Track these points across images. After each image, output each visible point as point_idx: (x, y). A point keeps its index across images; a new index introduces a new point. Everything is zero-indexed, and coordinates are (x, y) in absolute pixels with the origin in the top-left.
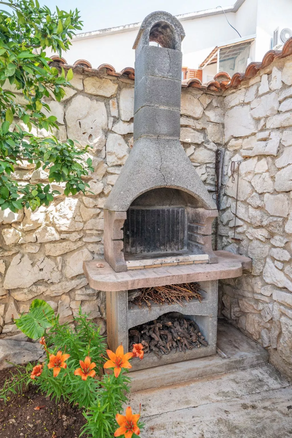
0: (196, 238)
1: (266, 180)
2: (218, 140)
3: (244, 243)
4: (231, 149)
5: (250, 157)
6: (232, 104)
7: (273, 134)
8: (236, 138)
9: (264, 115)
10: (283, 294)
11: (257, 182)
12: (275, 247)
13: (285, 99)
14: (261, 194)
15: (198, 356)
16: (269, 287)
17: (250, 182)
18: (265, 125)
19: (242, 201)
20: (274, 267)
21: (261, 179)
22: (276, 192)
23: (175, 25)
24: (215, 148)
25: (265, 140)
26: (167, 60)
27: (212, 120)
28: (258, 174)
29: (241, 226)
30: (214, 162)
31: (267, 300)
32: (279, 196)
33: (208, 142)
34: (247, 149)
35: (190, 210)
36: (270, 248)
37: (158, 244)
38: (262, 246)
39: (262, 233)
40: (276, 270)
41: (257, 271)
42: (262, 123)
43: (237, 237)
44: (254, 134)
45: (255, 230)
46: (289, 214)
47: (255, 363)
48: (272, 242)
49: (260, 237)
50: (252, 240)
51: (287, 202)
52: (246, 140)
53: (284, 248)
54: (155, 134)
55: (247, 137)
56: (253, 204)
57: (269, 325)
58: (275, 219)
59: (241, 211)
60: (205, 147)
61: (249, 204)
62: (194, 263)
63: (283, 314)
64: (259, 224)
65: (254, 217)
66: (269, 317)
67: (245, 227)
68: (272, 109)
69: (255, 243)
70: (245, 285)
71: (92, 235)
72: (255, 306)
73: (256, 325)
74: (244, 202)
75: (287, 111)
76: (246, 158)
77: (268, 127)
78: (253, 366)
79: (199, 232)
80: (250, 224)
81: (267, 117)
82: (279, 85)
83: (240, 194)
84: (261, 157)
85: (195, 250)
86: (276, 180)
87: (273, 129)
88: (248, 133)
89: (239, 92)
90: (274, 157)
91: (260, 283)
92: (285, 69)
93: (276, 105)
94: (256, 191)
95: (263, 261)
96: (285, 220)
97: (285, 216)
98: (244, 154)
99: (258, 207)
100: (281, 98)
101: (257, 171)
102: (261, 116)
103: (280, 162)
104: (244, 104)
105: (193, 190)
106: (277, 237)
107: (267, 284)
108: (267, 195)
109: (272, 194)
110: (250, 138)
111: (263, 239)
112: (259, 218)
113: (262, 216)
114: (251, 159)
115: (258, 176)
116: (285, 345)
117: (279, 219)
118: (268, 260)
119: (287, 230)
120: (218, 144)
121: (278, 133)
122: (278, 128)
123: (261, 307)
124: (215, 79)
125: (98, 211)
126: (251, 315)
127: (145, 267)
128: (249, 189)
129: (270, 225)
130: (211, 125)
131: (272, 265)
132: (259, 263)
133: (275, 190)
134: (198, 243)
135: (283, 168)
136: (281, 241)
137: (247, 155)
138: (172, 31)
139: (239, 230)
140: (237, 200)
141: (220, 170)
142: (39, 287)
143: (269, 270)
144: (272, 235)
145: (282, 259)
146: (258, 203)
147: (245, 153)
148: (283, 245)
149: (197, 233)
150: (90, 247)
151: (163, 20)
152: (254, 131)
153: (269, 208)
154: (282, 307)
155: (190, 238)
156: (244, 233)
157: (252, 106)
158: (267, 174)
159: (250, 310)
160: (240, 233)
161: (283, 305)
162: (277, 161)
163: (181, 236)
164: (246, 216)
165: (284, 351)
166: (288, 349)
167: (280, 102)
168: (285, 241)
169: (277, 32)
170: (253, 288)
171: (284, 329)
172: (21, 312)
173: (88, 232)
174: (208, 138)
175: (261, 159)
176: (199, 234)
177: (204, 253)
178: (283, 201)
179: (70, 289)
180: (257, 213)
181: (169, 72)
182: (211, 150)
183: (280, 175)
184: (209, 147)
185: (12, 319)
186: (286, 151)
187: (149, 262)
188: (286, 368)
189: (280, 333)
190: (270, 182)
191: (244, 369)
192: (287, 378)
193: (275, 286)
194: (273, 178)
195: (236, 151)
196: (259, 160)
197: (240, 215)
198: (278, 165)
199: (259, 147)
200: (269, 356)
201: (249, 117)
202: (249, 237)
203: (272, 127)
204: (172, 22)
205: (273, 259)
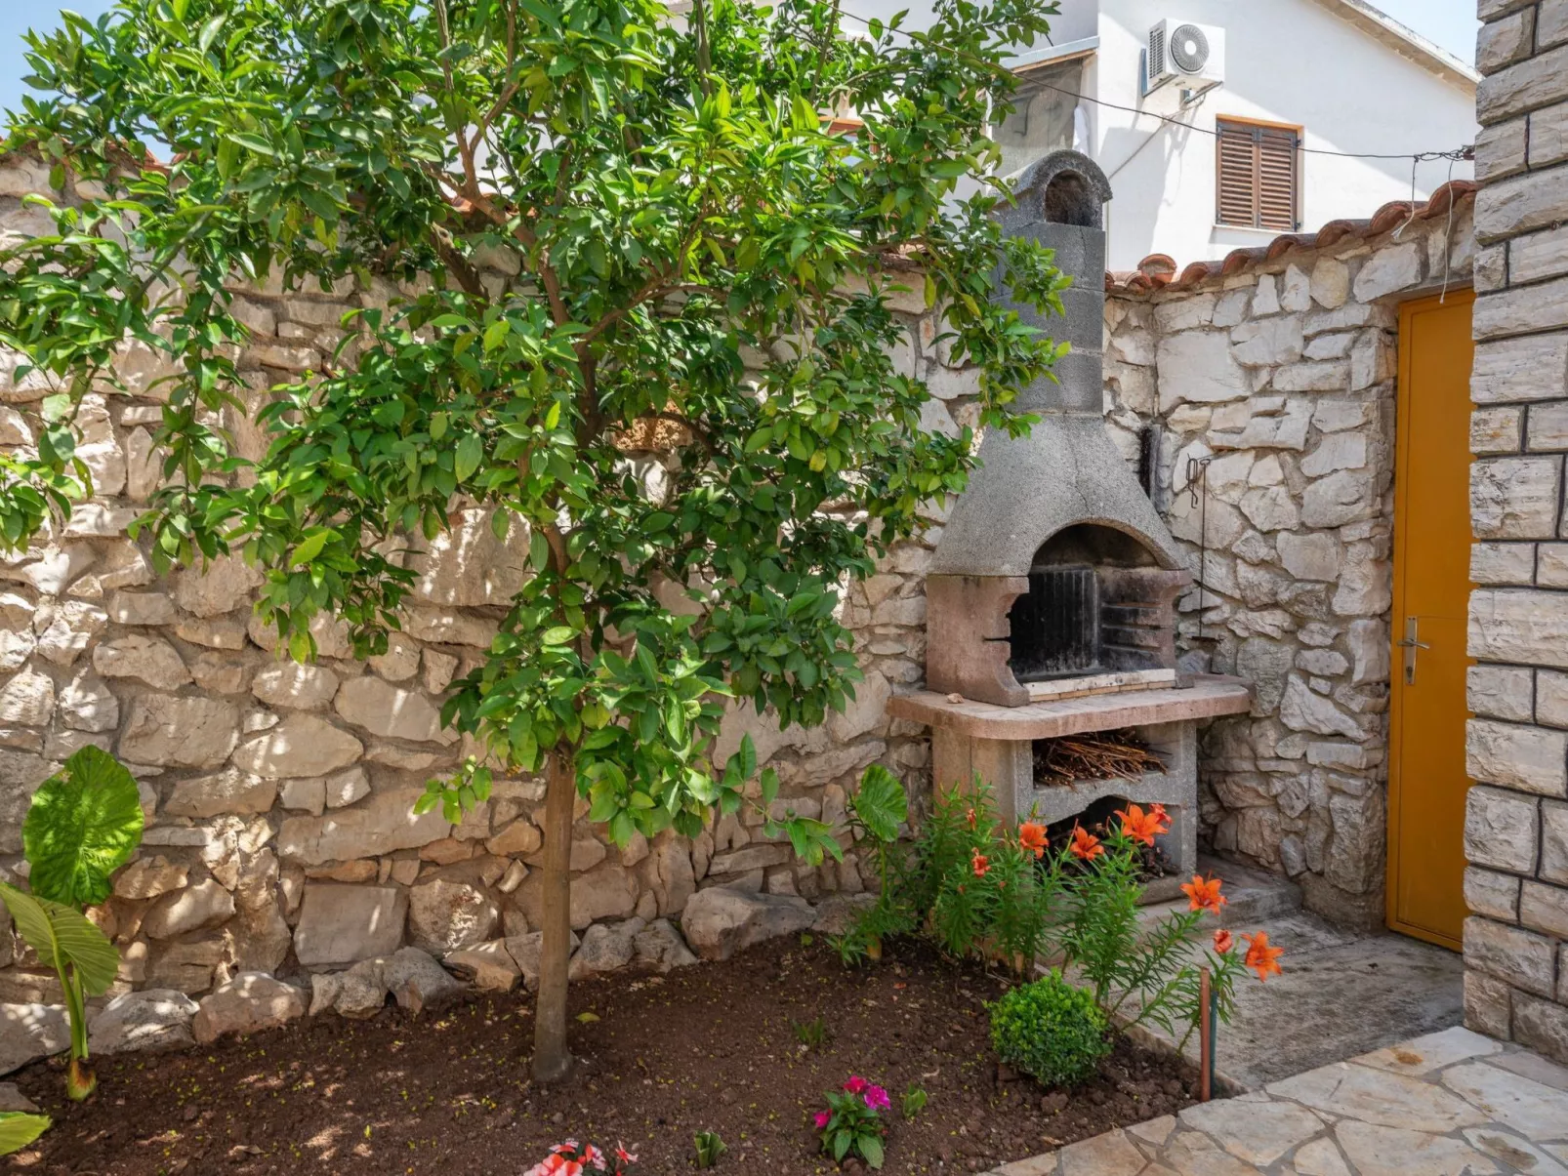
0: (1131, 635)
1: (1279, 501)
2: (1143, 404)
3: (1226, 646)
4: (1179, 428)
5: (1232, 450)
6: (1179, 324)
7: (1293, 405)
8: (1194, 404)
9: (1270, 361)
10: (1334, 746)
11: (1253, 505)
12: (1309, 647)
13: (1320, 333)
14: (1269, 532)
15: (1164, 895)
16: (1297, 738)
17: (1237, 507)
18: (1270, 382)
19: (1217, 551)
20: (1308, 692)
21: (1266, 500)
22: (1305, 529)
23: (1093, 177)
24: (1137, 424)
25: (1271, 414)
26: (1079, 251)
27: (1130, 359)
28: (1257, 488)
29: (1216, 608)
30: (1137, 457)
31: (1293, 767)
32: (1314, 536)
33: (1120, 409)
34: (1224, 431)
35: (1109, 574)
36: (1297, 653)
37: (1042, 655)
38: (1273, 649)
39: (1271, 621)
40: (1314, 697)
41: (1266, 706)
42: (1264, 376)
43: (1206, 633)
44: (1243, 399)
45: (1256, 614)
46: (1339, 576)
47: (1278, 909)
48: (1303, 637)
49: (1269, 630)
50: (1245, 639)
51: (1333, 550)
52: (1221, 411)
53: (1332, 648)
54: (1059, 407)
55: (1225, 404)
56: (1250, 555)
57: (1300, 824)
58: (1309, 587)
59: (1217, 573)
60: (1116, 423)
61: (1236, 556)
62: (1149, 688)
63: (1334, 791)
64: (1266, 600)
65: (1251, 586)
66: (1300, 806)
67: (1227, 610)
68: (1289, 351)
69: (1256, 645)
70: (1231, 744)
71: (886, 637)
72: (1261, 790)
73: (1267, 832)
74: (1226, 552)
75: (1323, 361)
76: (1220, 452)
77: (1277, 386)
78: (1274, 916)
79: (1142, 620)
80: (1243, 603)
81: (1276, 366)
82: (1304, 305)
83: (1211, 534)
84: (1262, 451)
85: (1130, 663)
86: (1305, 501)
87: (1292, 393)
88: (1227, 395)
89: (1197, 299)
90: (1297, 454)
91: (1272, 734)
92: (1316, 274)
93: (1298, 345)
94: (1254, 527)
95: (1278, 683)
96: (1333, 587)
97: (1332, 579)
98: (1216, 443)
99: (1262, 564)
100: (1309, 331)
101: (1253, 481)
102: (1260, 362)
103: (1311, 465)
104: (1209, 328)
105: (1141, 528)
106: (1314, 626)
107: (1292, 732)
108: (1282, 536)
109: (1295, 533)
110: (1231, 407)
111: (1277, 634)
112: (1266, 587)
113: (1275, 583)
114: (1236, 456)
115: (1255, 496)
116: (1344, 857)
117: (1318, 587)
118: (1292, 678)
119: (1337, 609)
120: (1143, 415)
121: (1305, 403)
122: (1304, 393)
123: (1277, 787)
124: (1140, 267)
125: (899, 580)
126: (1251, 813)
127: (1062, 697)
128: (1236, 523)
129: (1296, 600)
130: (1126, 370)
131: (1303, 687)
132: (1269, 688)
133: (1303, 524)
134: (1138, 646)
135: (1321, 477)
136: (1324, 634)
137: (1225, 444)
138: (1083, 188)
139: (1212, 617)
140: (1203, 549)
141: (1152, 477)
142: (784, 764)
143: (1297, 699)
144: (1300, 622)
145: (1327, 673)
146: (1264, 552)
147: (1219, 440)
148: (1329, 641)
149: (1136, 625)
150: (886, 665)
151: (1070, 167)
152: (1242, 392)
153: (1290, 564)
154: (1332, 776)
155: (1109, 637)
156: (1223, 624)
157: (1235, 337)
158: (1282, 489)
159: (1249, 799)
160: (1212, 625)
161: (1334, 771)
162: (1305, 460)
163: (1085, 634)
164: (1229, 583)
165: (1341, 872)
166: (1350, 865)
167: (1307, 339)
168: (1334, 632)
169: (1161, 35)
170: (1253, 750)
171: (1339, 824)
172: (749, 823)
173: (879, 631)
174: (1122, 400)
175: (1265, 456)
176: (1142, 626)
177: (1159, 666)
178: (1324, 548)
179: (847, 767)
180: (1261, 577)
181: (1084, 274)
182: (1128, 429)
183: (1315, 493)
184: (1123, 421)
185: (730, 842)
186: (1327, 443)
187: (1068, 685)
188: (1348, 908)
189: (1331, 834)
190: (1291, 507)
191: (1258, 922)
192: (1350, 929)
193: (1312, 735)
194: (1297, 499)
195: (1190, 435)
196: (1257, 458)
197: (1212, 581)
198: (1307, 472)
199: (1263, 431)
200: (1303, 893)
201: (1229, 361)
202: (1239, 632)
203: (1289, 388)
204: (1086, 171)
205: (1306, 675)
